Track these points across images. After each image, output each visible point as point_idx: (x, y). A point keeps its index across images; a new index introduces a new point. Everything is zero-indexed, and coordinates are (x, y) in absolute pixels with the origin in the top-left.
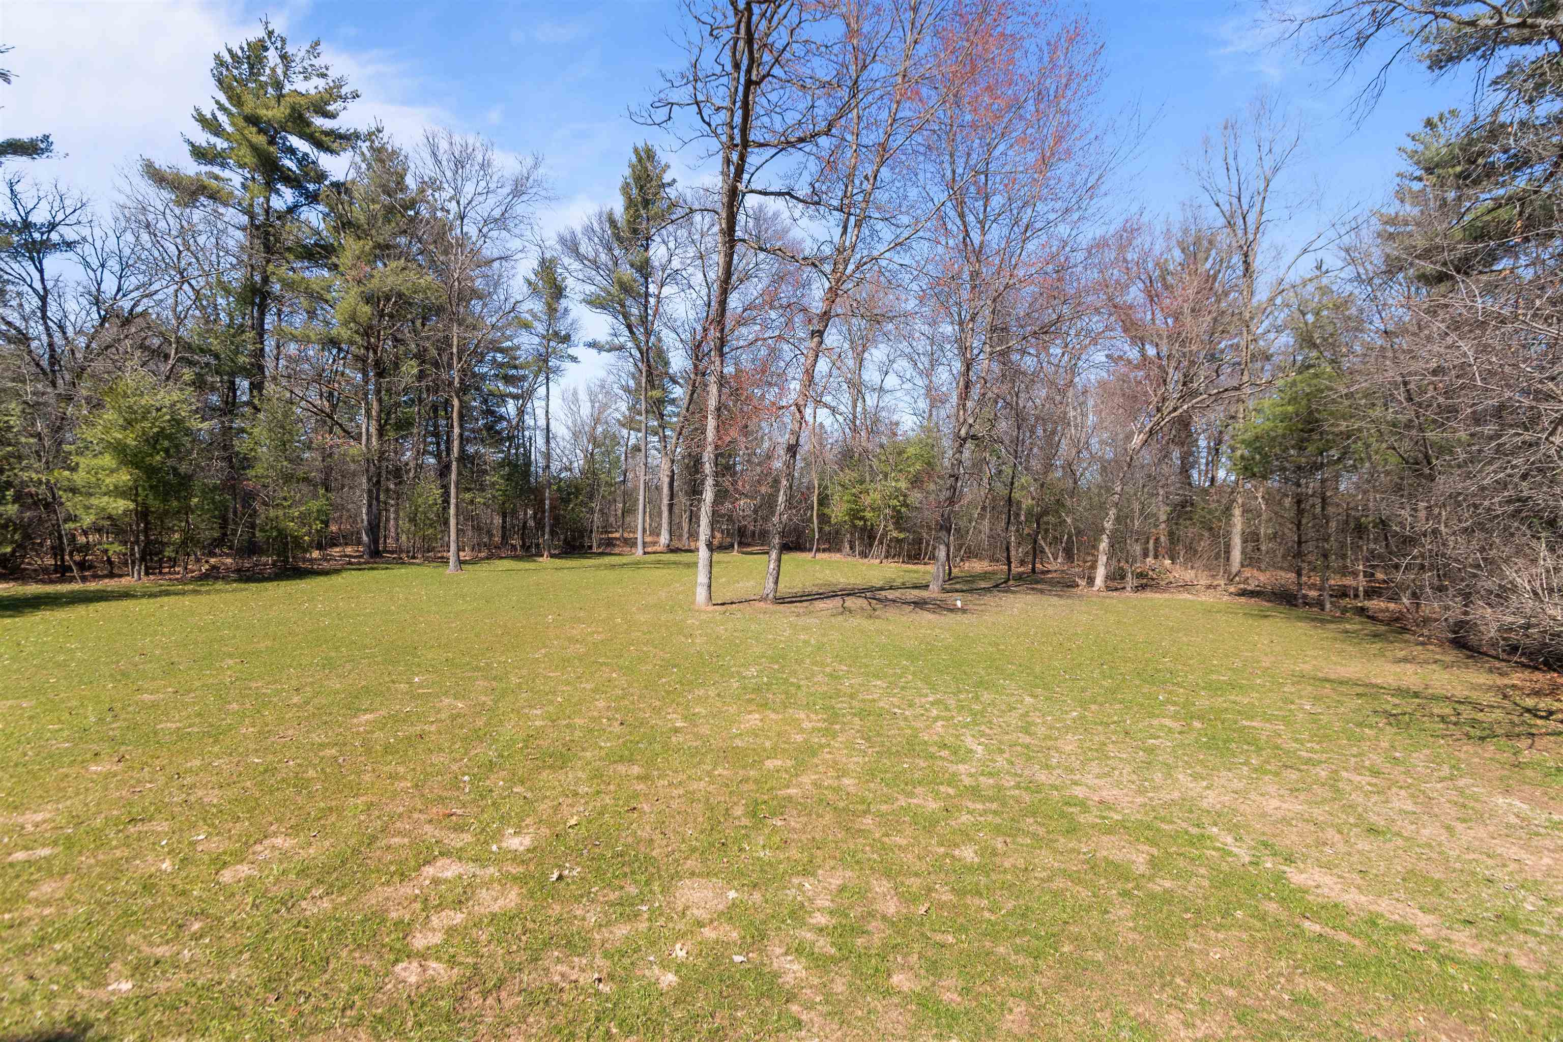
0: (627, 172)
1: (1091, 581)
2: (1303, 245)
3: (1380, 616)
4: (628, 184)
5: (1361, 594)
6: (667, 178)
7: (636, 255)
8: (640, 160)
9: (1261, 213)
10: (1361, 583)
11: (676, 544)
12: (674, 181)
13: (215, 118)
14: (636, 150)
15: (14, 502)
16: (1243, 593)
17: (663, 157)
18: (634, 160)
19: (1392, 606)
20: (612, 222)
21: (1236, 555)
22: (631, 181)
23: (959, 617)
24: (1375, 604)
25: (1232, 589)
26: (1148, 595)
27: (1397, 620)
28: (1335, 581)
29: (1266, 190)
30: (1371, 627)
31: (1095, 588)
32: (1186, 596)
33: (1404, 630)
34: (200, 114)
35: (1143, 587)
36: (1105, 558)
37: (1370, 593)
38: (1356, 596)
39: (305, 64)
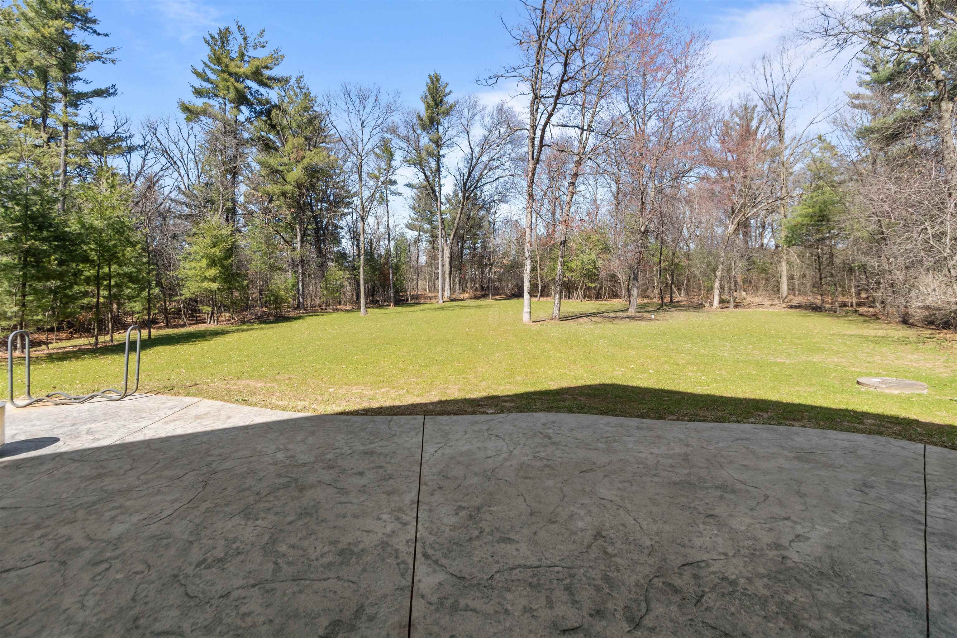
0: (425, 89)
1: (711, 304)
2: (811, 120)
3: (866, 314)
4: (426, 96)
5: (854, 304)
6: (447, 91)
7: (433, 135)
8: (432, 82)
9: (786, 104)
10: (855, 300)
11: (454, 296)
12: (451, 92)
13: (204, 71)
14: (430, 77)
15: (156, 286)
16: (791, 307)
17: (444, 78)
18: (429, 81)
19: (871, 310)
20: (420, 118)
21: (784, 287)
22: (427, 94)
23: (653, 323)
24: (862, 309)
25: (784, 305)
26: (739, 310)
27: (874, 315)
28: (841, 299)
29: (788, 92)
30: (861, 318)
31: (714, 307)
32: (761, 309)
33: (878, 319)
34: (195, 69)
35: (736, 307)
36: (718, 291)
37: (859, 304)
38: (852, 306)
39: (256, 42)
